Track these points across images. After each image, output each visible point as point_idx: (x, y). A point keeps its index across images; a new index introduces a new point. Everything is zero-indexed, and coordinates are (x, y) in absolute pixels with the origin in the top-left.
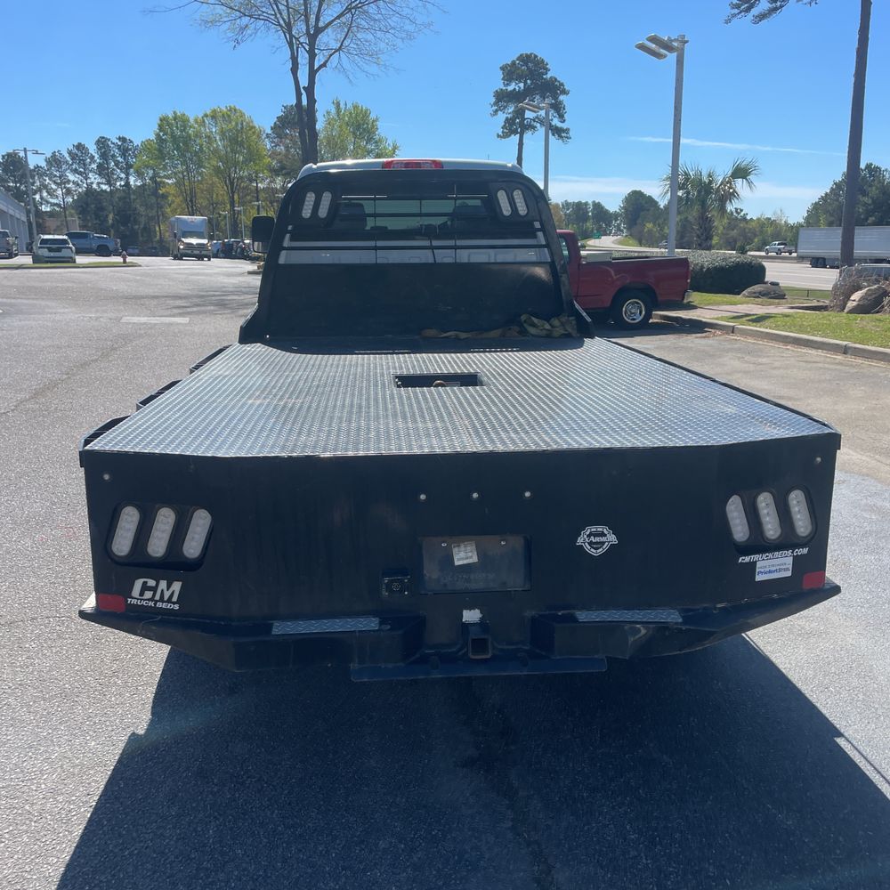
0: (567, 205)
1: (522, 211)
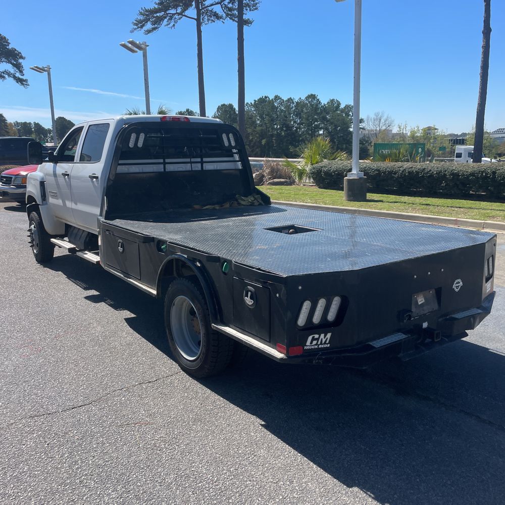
0: (17, 124)
1: (233, 144)
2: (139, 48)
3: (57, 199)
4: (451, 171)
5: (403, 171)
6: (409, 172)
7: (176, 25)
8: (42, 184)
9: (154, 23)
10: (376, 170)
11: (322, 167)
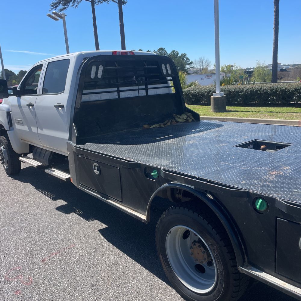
1: (170, 72)
2: (60, 16)
3: (23, 125)
4: (281, 89)
5: (246, 91)
6: (251, 91)
7: (78, 5)
8: (8, 114)
9: (64, 5)
10: (228, 91)
11: (189, 91)
